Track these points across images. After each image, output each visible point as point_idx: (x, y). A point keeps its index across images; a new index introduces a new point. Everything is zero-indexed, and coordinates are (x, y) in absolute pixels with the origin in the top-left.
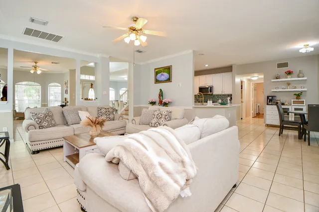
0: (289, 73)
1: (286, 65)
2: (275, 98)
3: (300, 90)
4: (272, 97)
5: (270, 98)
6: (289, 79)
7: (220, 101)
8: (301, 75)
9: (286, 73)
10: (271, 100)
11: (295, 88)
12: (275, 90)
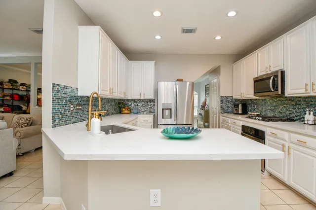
7: (309, 118)
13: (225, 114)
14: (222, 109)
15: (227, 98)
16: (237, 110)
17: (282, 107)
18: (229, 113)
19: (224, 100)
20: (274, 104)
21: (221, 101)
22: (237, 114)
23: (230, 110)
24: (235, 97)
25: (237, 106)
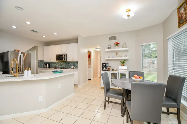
0: (117, 44)
1: (115, 38)
2: (108, 64)
3: (124, 58)
4: (105, 63)
5: (104, 65)
6: (117, 49)
7: (72, 67)
8: (125, 46)
9: (115, 44)
10: (105, 66)
11: (121, 56)
12: (108, 58)
13: (41, 69)
14: (39, 66)
15: (41, 61)
16: (46, 66)
17: (64, 65)
18: (42, 68)
19: (40, 62)
20: (62, 64)
21: (39, 62)
22: (46, 68)
23: (42, 66)
24: (45, 61)
25: (46, 64)
